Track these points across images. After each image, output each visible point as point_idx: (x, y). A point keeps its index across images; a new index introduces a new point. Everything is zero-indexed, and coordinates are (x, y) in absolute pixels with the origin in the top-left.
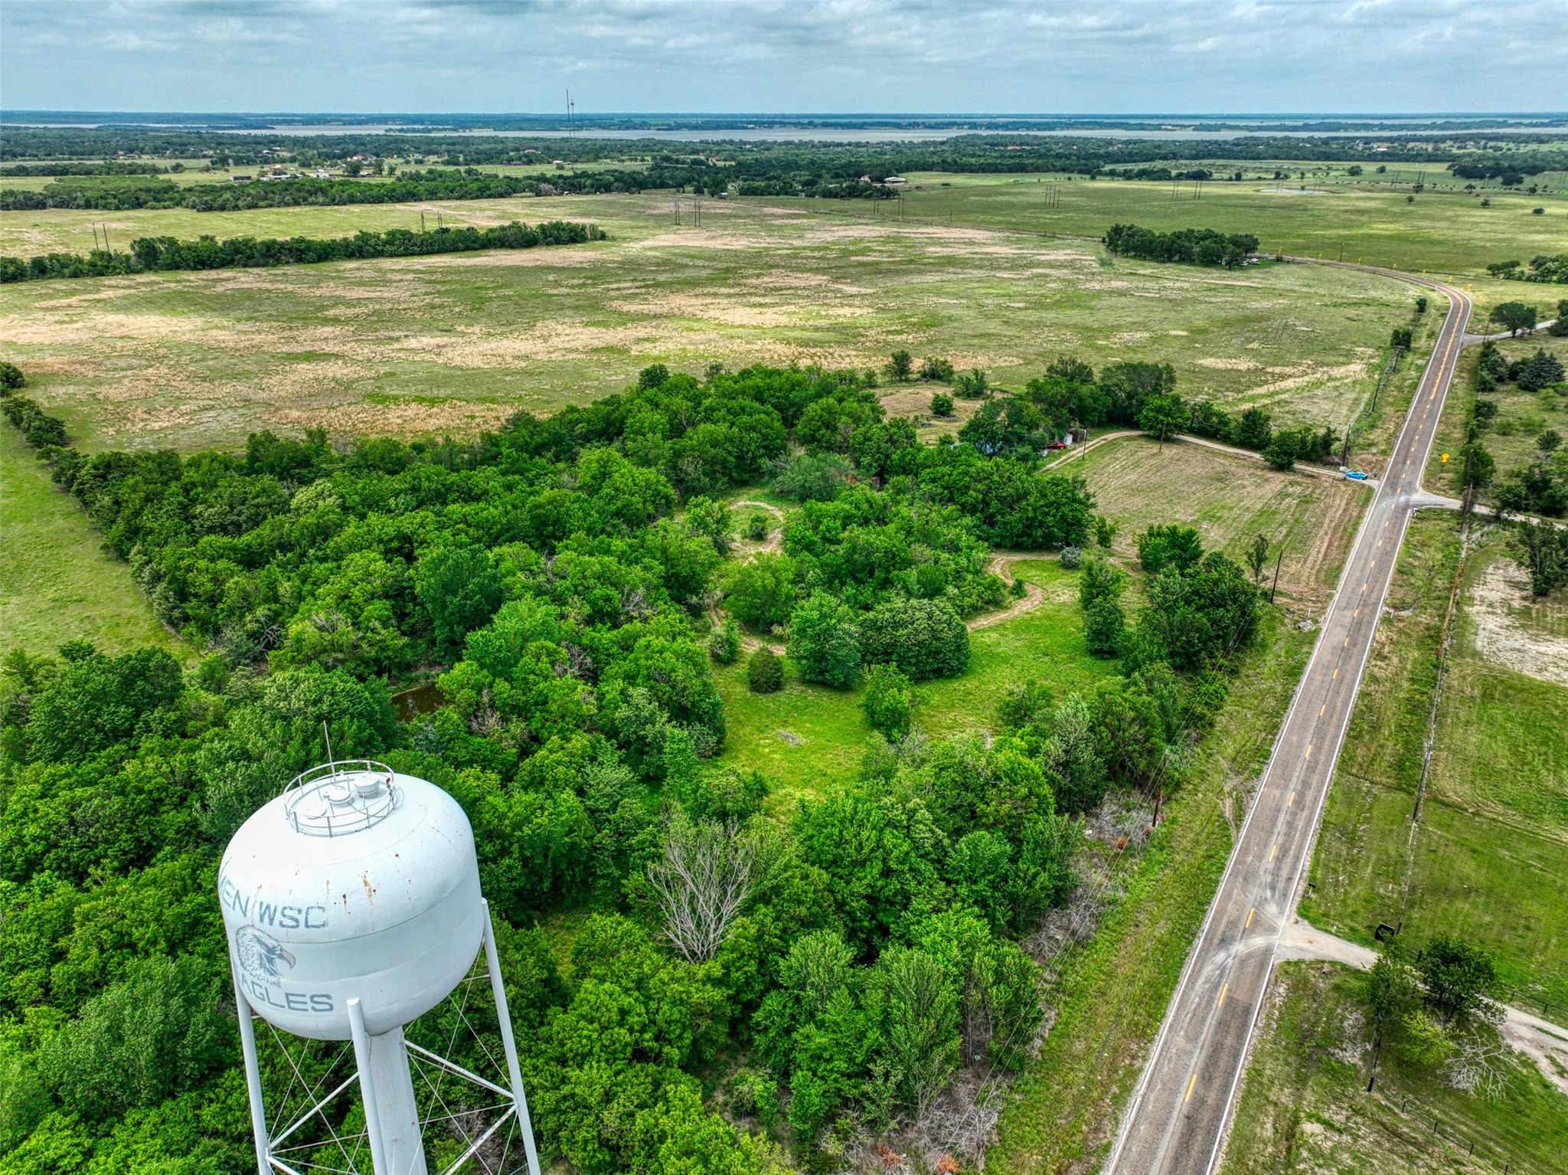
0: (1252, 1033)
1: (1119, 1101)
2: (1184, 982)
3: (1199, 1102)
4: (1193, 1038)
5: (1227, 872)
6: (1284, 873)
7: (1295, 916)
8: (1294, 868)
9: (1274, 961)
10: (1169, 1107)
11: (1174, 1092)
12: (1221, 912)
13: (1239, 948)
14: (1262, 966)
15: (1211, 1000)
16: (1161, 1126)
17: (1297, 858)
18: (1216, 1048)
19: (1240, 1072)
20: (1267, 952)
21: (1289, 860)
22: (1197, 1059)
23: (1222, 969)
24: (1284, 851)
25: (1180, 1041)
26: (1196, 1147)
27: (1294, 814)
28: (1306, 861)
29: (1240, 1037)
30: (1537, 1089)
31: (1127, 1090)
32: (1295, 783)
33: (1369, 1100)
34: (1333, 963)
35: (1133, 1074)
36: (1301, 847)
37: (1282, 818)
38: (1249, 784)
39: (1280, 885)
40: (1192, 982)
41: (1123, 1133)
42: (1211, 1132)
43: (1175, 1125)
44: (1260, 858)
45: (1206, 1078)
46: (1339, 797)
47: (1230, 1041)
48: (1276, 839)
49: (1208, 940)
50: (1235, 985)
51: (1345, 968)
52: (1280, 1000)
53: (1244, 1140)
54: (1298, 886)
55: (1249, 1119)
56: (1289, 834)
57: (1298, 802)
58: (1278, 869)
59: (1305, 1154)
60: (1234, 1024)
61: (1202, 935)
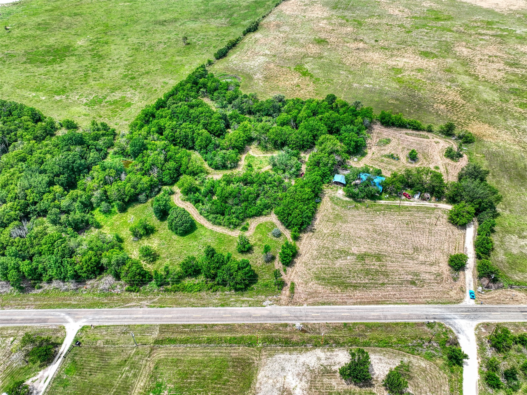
0: (38, 325)
3: (16, 320)
4: (35, 315)
5: (99, 309)
6: (100, 320)
7: (83, 325)
8: (101, 322)
9: (64, 324)
10: (14, 315)
11: (18, 315)
12: (80, 311)
13: (67, 317)
14: (62, 322)
15: (48, 316)
16: (9, 315)
17: (109, 322)
18: (33, 320)
19: (25, 325)
20: (67, 322)
21: (107, 320)
22: (28, 317)
23: (59, 315)
24: (111, 319)
25: (33, 313)
26: (4, 322)
27: (130, 318)
29: (36, 323)
30: (27, 377)
31: (20, 308)
32: (146, 316)
34: (65, 335)
35: (24, 308)
36: (114, 322)
37: (128, 316)
39: (95, 320)
40: (53, 311)
41: (7, 311)
42: (8, 323)
43: (9, 318)
44: (106, 314)
45: (23, 320)
46: (145, 327)
47: (35, 321)
48: (116, 316)
49: (68, 311)
50: (53, 319)
51: (64, 338)
52: (50, 327)
53: (7, 329)
54: (95, 324)
55: (12, 328)
56: (119, 318)
57: (137, 318)
58: (102, 319)
59: (4, 339)
60: (40, 321)
61: (71, 310)
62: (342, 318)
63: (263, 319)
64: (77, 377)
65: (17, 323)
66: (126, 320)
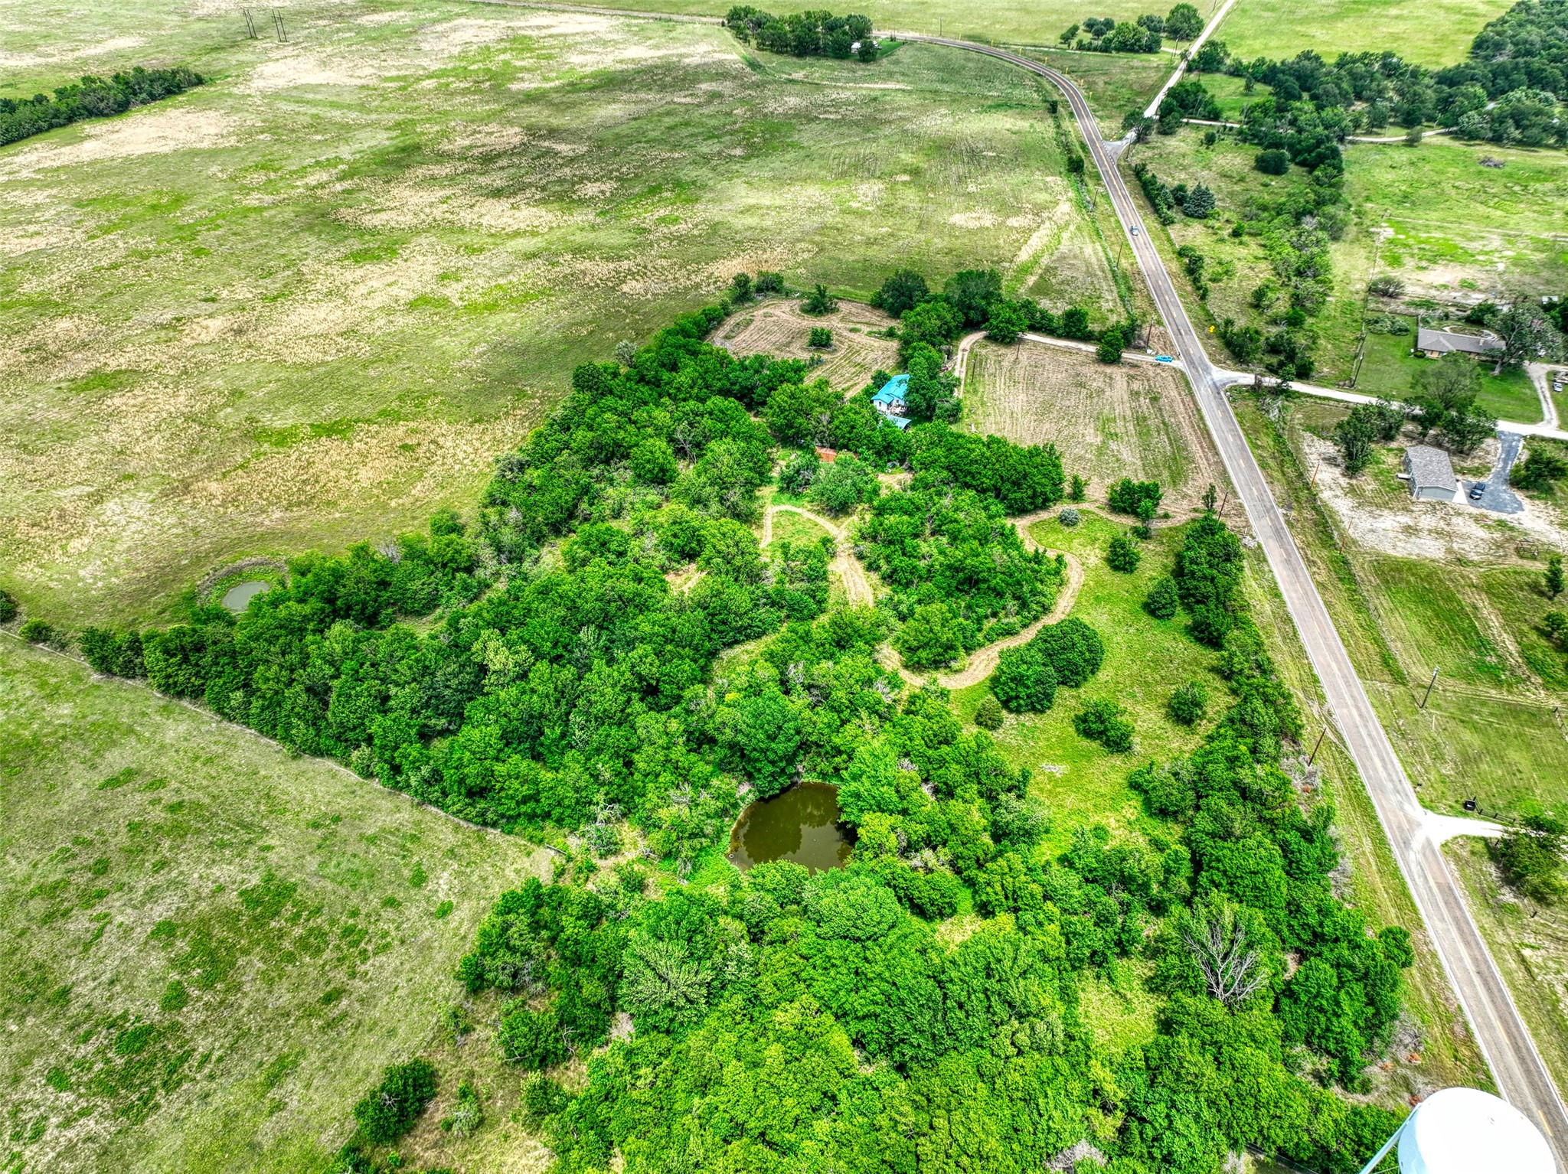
0: (1463, 902)
1: (1441, 975)
2: (1408, 880)
3: (1475, 960)
4: (1443, 920)
5: (1368, 787)
6: (1394, 777)
7: (1422, 809)
8: (1397, 776)
9: (1437, 847)
10: (1466, 970)
11: (1461, 960)
12: (1389, 822)
13: (1415, 845)
14: (1433, 852)
15: (1430, 888)
17: (1391, 762)
18: (1456, 920)
19: (1477, 932)
21: (1389, 766)
22: (1455, 933)
23: (1419, 864)
24: (1383, 760)
25: (1439, 925)
26: (1495, 990)
27: (1366, 726)
28: (1398, 765)
29: (1460, 909)
31: (1439, 967)
32: (1350, 702)
33: (1536, 923)
34: (1461, 837)
36: (1388, 754)
37: (1363, 731)
38: (1325, 708)
39: (1399, 788)
40: (1413, 880)
41: (1459, 995)
42: (1493, 977)
43: (1477, 980)
44: (1375, 770)
45: (1467, 943)
46: (1376, 702)
47: (1458, 913)
48: (1373, 752)
49: (1398, 845)
50: (1433, 873)
51: (1468, 838)
52: (1457, 874)
53: (1508, 973)
54: (1408, 785)
55: (1501, 960)
56: (1375, 745)
57: (1361, 715)
58: (1389, 775)
59: (1536, 971)
60: (1452, 900)
61: (1392, 842)
62: (1251, 468)
63: (1288, 548)
64: (1538, 792)
65: (1483, 954)
66: (1374, 733)
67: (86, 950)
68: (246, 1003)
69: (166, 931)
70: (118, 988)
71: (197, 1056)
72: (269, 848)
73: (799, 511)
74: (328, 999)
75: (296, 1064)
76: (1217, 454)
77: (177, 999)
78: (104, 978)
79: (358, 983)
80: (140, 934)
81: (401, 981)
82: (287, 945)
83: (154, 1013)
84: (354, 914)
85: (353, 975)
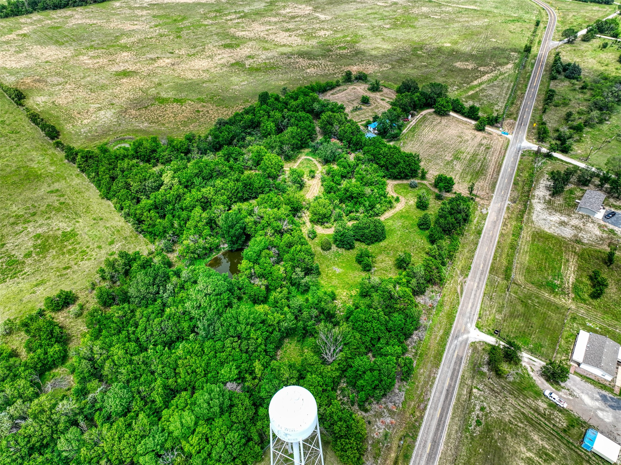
0: (463, 365)
1: (431, 386)
2: (446, 350)
3: (450, 385)
4: (449, 367)
5: (458, 313)
6: (473, 313)
7: (475, 327)
8: (475, 312)
9: (469, 342)
10: (443, 388)
11: (444, 383)
12: (456, 327)
13: (460, 339)
14: (466, 344)
15: (453, 355)
16: (441, 393)
17: (476, 307)
18: (454, 369)
19: (459, 377)
20: (467, 339)
21: (474, 308)
22: (449, 374)
23: (456, 346)
24: (473, 305)
25: (446, 369)
26: (449, 398)
27: (476, 291)
28: (478, 309)
29: (460, 367)
30: (526, 376)
31: (433, 383)
32: (477, 280)
33: (489, 382)
34: (483, 342)
35: (434, 378)
36: (477, 303)
37: (473, 292)
38: (465, 280)
39: (471, 317)
40: (449, 350)
41: (432, 395)
42: (452, 394)
43: (444, 392)
44: (467, 308)
45: (451, 379)
46: (489, 283)
47: (457, 367)
48: (471, 301)
49: (453, 337)
50: (459, 350)
51: (486, 343)
52: (469, 354)
53: (460, 395)
54: (476, 317)
55: (461, 388)
56: (474, 299)
57: (478, 286)
58: (471, 311)
59: (473, 398)
60: (459, 362)
61: (451, 335)
62: (509, 183)
63: (500, 217)
64: (533, 336)
65: (455, 385)
66: (478, 294)
67: (16, 235)
68: (44, 262)
69: (38, 236)
70: (17, 248)
71: (23, 272)
72: (78, 222)
73: (313, 160)
74: (65, 268)
75: (46, 283)
76: (498, 175)
77: (29, 255)
78: (15, 244)
79: (76, 266)
80: (31, 235)
81: (87, 270)
82: (65, 250)
83: (20, 258)
84: (88, 247)
85: (76, 264)
